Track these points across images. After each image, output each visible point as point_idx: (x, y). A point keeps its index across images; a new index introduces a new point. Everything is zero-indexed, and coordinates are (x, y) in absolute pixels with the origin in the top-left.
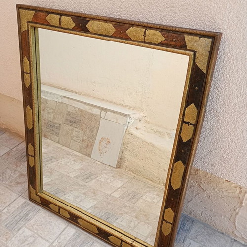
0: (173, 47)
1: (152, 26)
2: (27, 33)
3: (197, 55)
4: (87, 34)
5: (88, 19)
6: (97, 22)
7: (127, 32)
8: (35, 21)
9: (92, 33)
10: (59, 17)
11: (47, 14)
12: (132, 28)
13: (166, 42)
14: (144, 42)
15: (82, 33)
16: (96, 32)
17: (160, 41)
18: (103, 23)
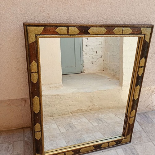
0: (136, 34)
1: (126, 26)
2: (35, 44)
3: (146, 36)
4: (88, 36)
5: (89, 27)
6: (95, 28)
7: (113, 31)
8: (45, 34)
9: (91, 35)
10: (67, 28)
11: (56, 28)
12: (116, 28)
13: (133, 32)
14: (122, 34)
15: (85, 36)
16: (94, 34)
17: (130, 32)
18: (99, 28)
